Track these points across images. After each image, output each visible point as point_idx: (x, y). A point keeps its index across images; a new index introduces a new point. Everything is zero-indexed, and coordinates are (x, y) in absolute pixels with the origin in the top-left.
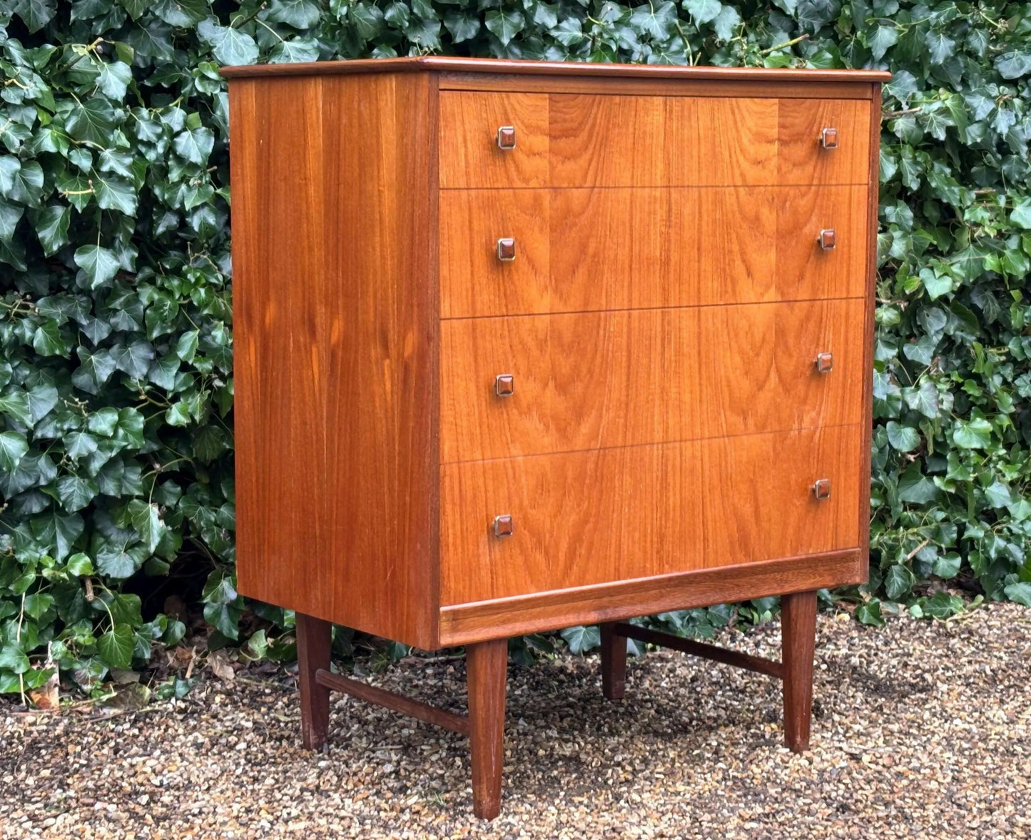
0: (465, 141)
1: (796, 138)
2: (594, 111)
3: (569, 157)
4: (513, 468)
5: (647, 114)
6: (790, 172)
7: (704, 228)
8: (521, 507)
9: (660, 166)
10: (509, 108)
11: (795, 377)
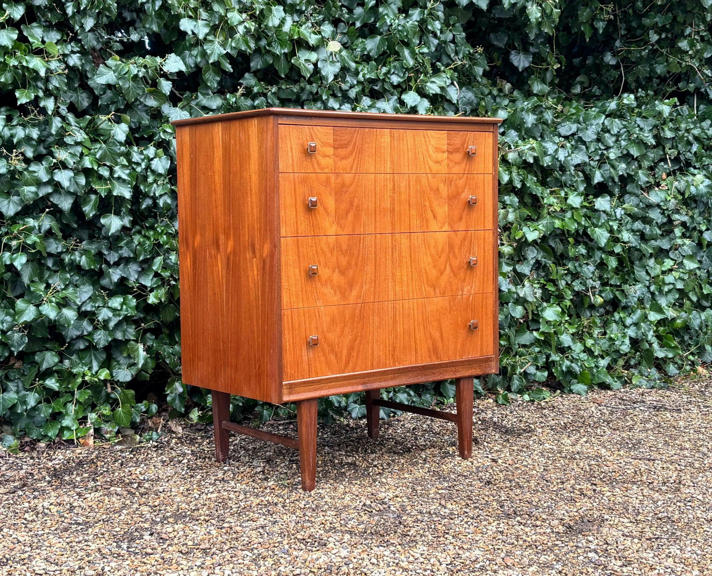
0: (292, 149)
1: (456, 150)
2: (355, 136)
3: (342, 158)
4: (319, 312)
5: (381, 137)
6: (454, 167)
7: (412, 194)
8: (323, 332)
9: (389, 163)
10: (313, 134)
11: (459, 269)
